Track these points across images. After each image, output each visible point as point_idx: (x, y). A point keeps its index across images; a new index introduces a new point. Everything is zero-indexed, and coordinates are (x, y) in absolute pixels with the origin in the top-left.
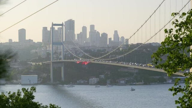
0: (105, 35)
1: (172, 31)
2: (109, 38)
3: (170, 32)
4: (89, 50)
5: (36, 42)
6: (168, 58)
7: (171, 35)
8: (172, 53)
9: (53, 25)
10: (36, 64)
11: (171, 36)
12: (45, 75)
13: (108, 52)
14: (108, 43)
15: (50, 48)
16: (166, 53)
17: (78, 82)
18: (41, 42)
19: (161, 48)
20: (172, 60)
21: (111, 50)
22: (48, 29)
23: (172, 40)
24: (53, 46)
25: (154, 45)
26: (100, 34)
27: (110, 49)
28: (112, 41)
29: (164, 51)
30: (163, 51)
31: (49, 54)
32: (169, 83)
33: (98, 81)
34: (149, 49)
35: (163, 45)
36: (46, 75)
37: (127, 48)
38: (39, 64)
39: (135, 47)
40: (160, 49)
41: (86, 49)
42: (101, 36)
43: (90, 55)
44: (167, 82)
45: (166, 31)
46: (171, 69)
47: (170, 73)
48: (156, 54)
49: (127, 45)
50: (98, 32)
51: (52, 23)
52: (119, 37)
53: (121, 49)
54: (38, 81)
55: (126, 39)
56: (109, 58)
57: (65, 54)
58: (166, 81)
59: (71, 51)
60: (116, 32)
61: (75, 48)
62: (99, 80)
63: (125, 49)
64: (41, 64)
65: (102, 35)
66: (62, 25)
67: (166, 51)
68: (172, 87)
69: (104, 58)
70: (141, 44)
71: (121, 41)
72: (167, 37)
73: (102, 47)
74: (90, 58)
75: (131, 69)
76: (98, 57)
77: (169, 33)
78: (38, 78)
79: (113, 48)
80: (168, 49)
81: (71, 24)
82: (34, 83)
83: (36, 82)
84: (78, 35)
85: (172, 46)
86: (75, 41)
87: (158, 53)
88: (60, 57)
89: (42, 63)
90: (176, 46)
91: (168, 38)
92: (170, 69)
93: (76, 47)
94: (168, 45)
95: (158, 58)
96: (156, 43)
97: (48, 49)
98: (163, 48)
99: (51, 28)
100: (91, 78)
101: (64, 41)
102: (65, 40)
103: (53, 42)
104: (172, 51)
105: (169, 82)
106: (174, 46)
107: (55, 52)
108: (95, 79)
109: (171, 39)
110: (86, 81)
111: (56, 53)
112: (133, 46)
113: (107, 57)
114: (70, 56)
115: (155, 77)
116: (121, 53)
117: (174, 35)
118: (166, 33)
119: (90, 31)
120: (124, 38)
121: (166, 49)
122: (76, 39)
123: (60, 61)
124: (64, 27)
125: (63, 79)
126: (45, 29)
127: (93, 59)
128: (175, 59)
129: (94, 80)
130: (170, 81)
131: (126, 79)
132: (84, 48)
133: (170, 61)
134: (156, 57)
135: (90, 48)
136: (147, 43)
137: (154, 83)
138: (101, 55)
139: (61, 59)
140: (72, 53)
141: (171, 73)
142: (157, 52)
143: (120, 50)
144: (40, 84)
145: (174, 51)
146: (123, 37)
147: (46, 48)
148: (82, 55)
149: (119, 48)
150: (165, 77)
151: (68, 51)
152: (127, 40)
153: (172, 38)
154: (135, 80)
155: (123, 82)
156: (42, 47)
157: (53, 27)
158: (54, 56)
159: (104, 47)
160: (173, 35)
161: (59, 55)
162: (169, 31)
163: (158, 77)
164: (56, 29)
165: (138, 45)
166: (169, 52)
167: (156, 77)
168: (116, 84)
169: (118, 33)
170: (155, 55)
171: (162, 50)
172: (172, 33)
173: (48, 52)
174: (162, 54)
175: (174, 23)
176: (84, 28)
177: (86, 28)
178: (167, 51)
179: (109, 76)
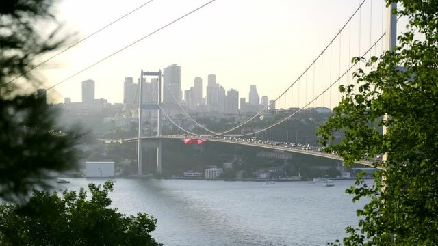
0: (234, 93)
1: (352, 89)
2: (241, 99)
3: (349, 91)
4: (205, 118)
6: (346, 135)
7: (351, 96)
8: (351, 127)
9: (144, 73)
10: (112, 142)
12: (127, 162)
13: (239, 123)
14: (239, 108)
15: (137, 114)
16: (341, 127)
17: (185, 175)
18: (121, 104)
19: (334, 117)
20: (353, 139)
21: (245, 119)
22: (133, 81)
23: (353, 104)
25: (320, 111)
26: (224, 91)
27: (243, 117)
28: (247, 103)
29: (339, 124)
31: (134, 125)
32: (345, 179)
33: (221, 173)
34: (310, 119)
35: (337, 113)
36: (130, 162)
37: (272, 116)
38: (117, 143)
39: (287, 115)
40: (331, 120)
41: (201, 117)
43: (208, 128)
44: (343, 176)
45: (342, 89)
46: (351, 154)
47: (349, 161)
48: (324, 127)
49: (273, 111)
50: (221, 87)
51: (142, 70)
52: (259, 97)
53: (262, 118)
54: (115, 172)
56: (240, 133)
57: (164, 126)
58: (340, 175)
59: (174, 120)
60: (253, 88)
61: (180, 115)
63: (270, 118)
64: (121, 143)
65: (228, 92)
66: (159, 74)
69: (233, 132)
70: (297, 109)
71: (263, 104)
72: (344, 99)
73: (229, 114)
74: (207, 133)
75: (279, 152)
77: (347, 93)
78: (115, 167)
79: (249, 116)
80: (345, 119)
82: (109, 175)
83: (112, 174)
84: (187, 92)
85: (352, 114)
86: (182, 103)
88: (155, 130)
89: (123, 141)
90: (359, 115)
93: (182, 113)
94: (345, 113)
97: (133, 116)
98: (337, 119)
99: (139, 79)
100: (209, 168)
101: (162, 101)
103: (143, 104)
104: (352, 123)
106: (355, 115)
108: (216, 169)
109: (350, 103)
110: (200, 174)
111: (147, 123)
112: (283, 113)
113: (237, 132)
114: (171, 129)
115: (321, 168)
116: (262, 124)
118: (341, 92)
119: (207, 85)
120: (268, 99)
121: (342, 121)
122: (183, 98)
123: (155, 137)
124: (162, 77)
125: (159, 169)
126: (129, 80)
127: (213, 134)
128: (357, 136)
129: (214, 171)
130: (348, 175)
131: (271, 171)
132: (197, 114)
133: (349, 141)
134: (325, 133)
135: (208, 115)
136: (307, 107)
138: (228, 127)
139: (156, 133)
140: (176, 123)
142: (326, 125)
143: (259, 119)
145: (356, 124)
146: (266, 96)
147: (131, 114)
148: (194, 127)
149: (259, 116)
150: (338, 168)
151: (169, 121)
152: (273, 102)
153: (352, 101)
154: (286, 173)
155: (264, 176)
156: (124, 112)
157: (144, 77)
158: (144, 129)
160: (354, 96)
161: (152, 127)
162: (346, 89)
164: (148, 82)
165: (292, 110)
166: (347, 125)
167: (324, 167)
168: (252, 179)
169: (257, 90)
170: (323, 130)
171: (335, 122)
172: (352, 92)
173: (134, 122)
174: (334, 129)
175: (355, 75)
177: (202, 79)
178: (342, 124)
179: (240, 164)
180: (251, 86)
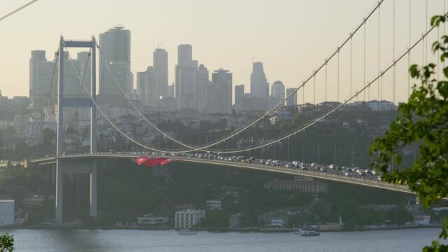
0: (223, 77)
1: (432, 72)
2: (236, 87)
3: (427, 74)
4: (173, 121)
5: (11, 97)
6: (422, 153)
7: (430, 83)
8: (431, 138)
9: (65, 44)
10: (9, 164)
11: (430, 87)
12: (37, 199)
13: (233, 129)
14: (233, 102)
15: (54, 116)
16: (414, 139)
17: (140, 222)
18: (25, 98)
19: (399, 122)
20: (434, 159)
21: (243, 123)
22: (46, 57)
23: (433, 98)
24: (64, 108)
25: (375, 107)
26: (207, 73)
27: (240, 120)
28: (248, 95)
29: (410, 133)
30: (405, 131)
31: (49, 135)
32: (421, 227)
33: (202, 218)
34: (359, 121)
35: (406, 114)
36: (42, 200)
37: (291, 117)
38: (19, 166)
39: (317, 115)
40: (394, 126)
41: (166, 120)
42: (210, 79)
43: (177, 138)
44: (417, 222)
45: (414, 71)
46: (431, 186)
47: (428, 198)
48: (384, 141)
49: (293, 108)
50: (202, 66)
51: (62, 38)
52: (268, 84)
53: (273, 120)
54: (16, 217)
55: (287, 90)
56: (235, 147)
57: (101, 136)
58: (412, 219)
59: (119, 125)
60: (258, 67)
61: (130, 116)
62: (204, 216)
63: (287, 120)
64: (26, 166)
65: (214, 75)
66: (91, 44)
67: (414, 132)
68: (434, 243)
69: (222, 147)
70: (335, 104)
71: (274, 96)
72: (418, 89)
73: (214, 115)
74: (177, 147)
75: (304, 181)
76: (202, 144)
77: (424, 78)
78: (16, 209)
79: (250, 117)
80: (421, 125)
81: (118, 41)
82: (5, 224)
83: (11, 221)
84: (140, 75)
85: (433, 115)
86: (132, 96)
87: (389, 138)
88: (85, 144)
89: (29, 163)
90: (444, 117)
91: (421, 92)
92: (427, 184)
93: (132, 113)
94: (420, 113)
95: (388, 153)
96: (382, 102)
97: (47, 119)
98: (406, 125)
99: (57, 54)
100: (180, 210)
101: (97, 93)
102: (100, 91)
103: (64, 97)
104: (433, 132)
105: (422, 222)
106: (438, 116)
107: (69, 129)
108: (194, 212)
109: (428, 96)
110: (166, 220)
111: (71, 131)
112: (311, 111)
113: (231, 145)
114: (115, 140)
115: (378, 207)
116: (274, 132)
117: (440, 84)
118: (413, 77)
119: (177, 64)
120: (284, 86)
121: (416, 128)
122: (135, 87)
123: (85, 155)
124: (97, 50)
125: (93, 212)
126: (38, 56)
127: (188, 149)
128: (441, 154)
129: (191, 214)
130: (426, 220)
131: (289, 213)
132: (159, 114)
133: (427, 162)
134: (384, 151)
135: (178, 116)
136: (353, 101)
137: (375, 227)
138: (213, 138)
139: (87, 149)
140: (123, 131)
141: (432, 197)
142: (386, 136)
143: (269, 122)
144: (22, 228)
145: (440, 132)
146: (280, 83)
147: (43, 115)
148: (153, 138)
149: (268, 117)
150: (409, 208)
151: (109, 126)
152: (293, 93)
153: (432, 93)
154: (317, 217)
155: (279, 222)
156: (30, 112)
157: (65, 49)
158: (66, 141)
159: (219, 114)
160: (435, 84)
161: (81, 137)
162: (422, 72)
163: (386, 208)
164: (73, 58)
165: (326, 106)
166: (424, 134)
167: (383, 206)
168: (257, 228)
170: (382, 145)
171: (401, 130)
172: (432, 77)
173: (47, 129)
174: (401, 143)
175: (438, 47)
176: (160, 56)
177: (167, 53)
178: (416, 134)
179: (236, 202)
180: (254, 64)
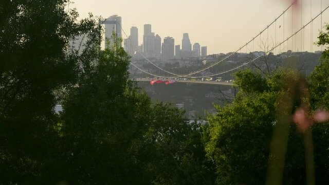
0: (170, 41)
2: (176, 46)
9: (101, 22)
27: (186, 62)
28: (181, 50)
37: (214, 61)
41: (148, 63)
50: (157, 35)
52: (191, 44)
53: (204, 62)
60: (186, 36)
65: (164, 40)
71: (194, 50)
84: (126, 40)
119: (144, 34)
120: (200, 46)
146: (198, 44)
159: (175, 60)
169: (189, 38)
176: (134, 30)
177: (137, 29)
179: (192, 105)
180: (184, 34)
